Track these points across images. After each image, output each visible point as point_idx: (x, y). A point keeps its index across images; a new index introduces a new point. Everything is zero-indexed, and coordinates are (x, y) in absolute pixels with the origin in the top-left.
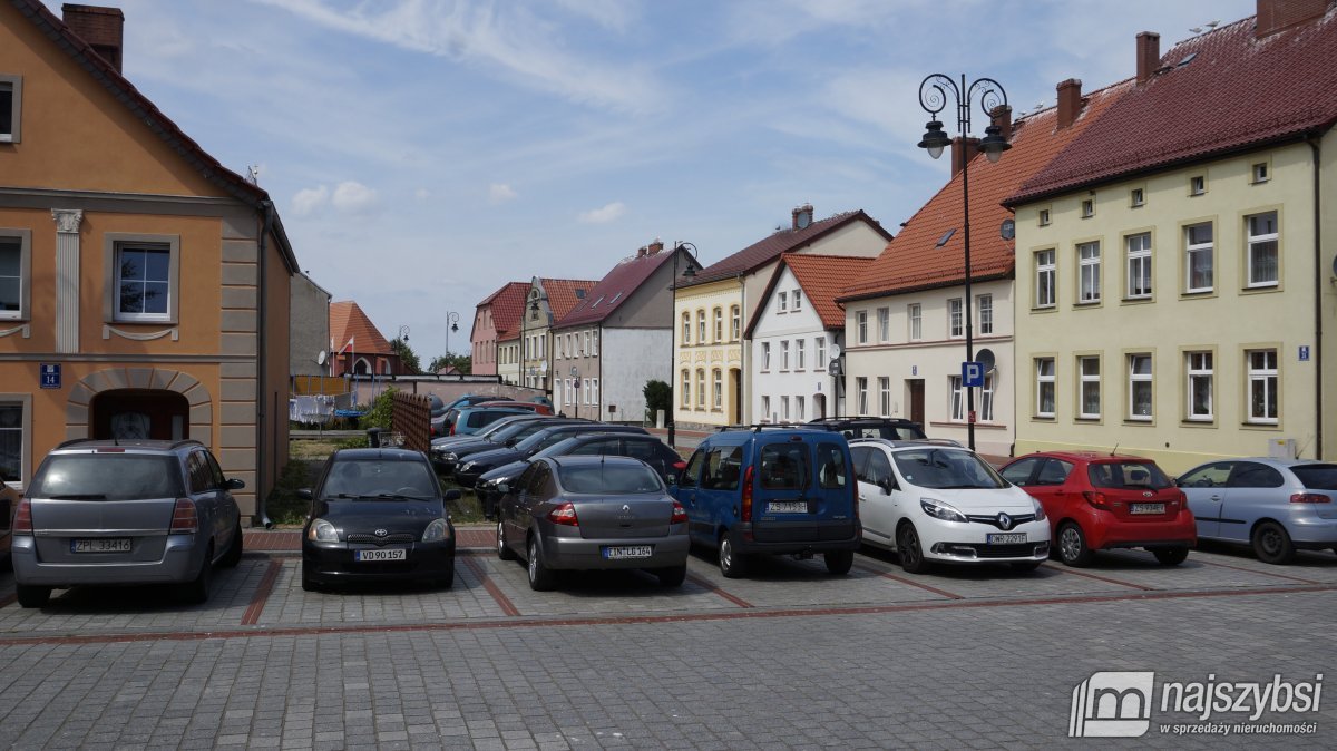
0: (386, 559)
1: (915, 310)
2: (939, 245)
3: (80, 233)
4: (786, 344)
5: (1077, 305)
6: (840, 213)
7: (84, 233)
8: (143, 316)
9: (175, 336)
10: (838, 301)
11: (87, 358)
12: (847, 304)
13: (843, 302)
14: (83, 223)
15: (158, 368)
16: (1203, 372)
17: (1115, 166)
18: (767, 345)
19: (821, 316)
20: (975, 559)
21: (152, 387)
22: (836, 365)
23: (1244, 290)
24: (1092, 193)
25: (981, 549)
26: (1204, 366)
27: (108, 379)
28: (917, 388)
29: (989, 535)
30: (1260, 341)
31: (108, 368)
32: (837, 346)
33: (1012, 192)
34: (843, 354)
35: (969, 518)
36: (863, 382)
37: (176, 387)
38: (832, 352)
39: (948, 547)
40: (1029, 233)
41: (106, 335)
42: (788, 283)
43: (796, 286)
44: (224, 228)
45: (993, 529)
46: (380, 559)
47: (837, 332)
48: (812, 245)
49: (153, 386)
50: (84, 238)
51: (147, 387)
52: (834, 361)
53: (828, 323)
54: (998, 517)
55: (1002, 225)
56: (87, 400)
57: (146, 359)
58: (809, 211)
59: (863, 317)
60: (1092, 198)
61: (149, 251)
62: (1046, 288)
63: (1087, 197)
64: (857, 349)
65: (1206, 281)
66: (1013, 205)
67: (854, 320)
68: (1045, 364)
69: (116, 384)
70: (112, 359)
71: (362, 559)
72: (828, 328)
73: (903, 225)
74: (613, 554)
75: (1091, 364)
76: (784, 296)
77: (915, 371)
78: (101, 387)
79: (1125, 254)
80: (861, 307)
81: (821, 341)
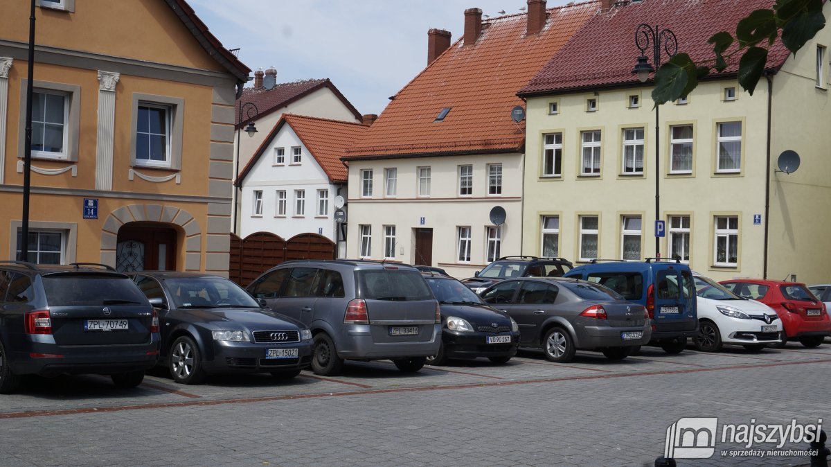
0: (502, 342)
1: (424, 171)
2: (437, 120)
3: (115, 93)
4: (282, 194)
5: (579, 177)
6: (306, 79)
7: (118, 92)
8: (151, 163)
9: (178, 180)
10: (343, 159)
11: (117, 195)
12: (352, 163)
13: (348, 160)
14: (118, 84)
15: (167, 205)
16: (681, 230)
17: (614, 77)
18: (259, 194)
19: (326, 171)
20: (755, 341)
21: (161, 221)
22: (341, 214)
23: (715, 174)
24: (596, 94)
25: (760, 335)
26: (681, 225)
27: (133, 213)
28: (423, 237)
29: (762, 327)
30: (726, 210)
31: (131, 204)
32: (341, 198)
33: (523, 85)
34: (346, 205)
35: (751, 317)
36: (365, 229)
37: (177, 221)
38: (335, 201)
39: (739, 335)
40: (538, 119)
41: (131, 177)
42: (287, 139)
43: (296, 143)
44: (214, 95)
45: (763, 323)
46: (499, 342)
47: (341, 186)
48: (289, 106)
49: (163, 220)
50: (118, 96)
51: (158, 221)
52: (338, 210)
53: (335, 177)
54: (764, 316)
55: (513, 110)
56: (117, 231)
57: (159, 198)
58: (272, 74)
59: (367, 174)
60: (596, 97)
61: (151, 109)
62: (553, 163)
63: (592, 96)
64: (360, 201)
65: (686, 165)
66: (526, 96)
67: (358, 176)
68: (548, 220)
69: (139, 218)
70: (137, 197)
71: (490, 342)
72: (333, 182)
73: (392, 98)
74: (626, 336)
75: (590, 221)
76: (281, 151)
77: (423, 221)
78: (128, 219)
79: (622, 142)
80: (367, 166)
81: (323, 193)
